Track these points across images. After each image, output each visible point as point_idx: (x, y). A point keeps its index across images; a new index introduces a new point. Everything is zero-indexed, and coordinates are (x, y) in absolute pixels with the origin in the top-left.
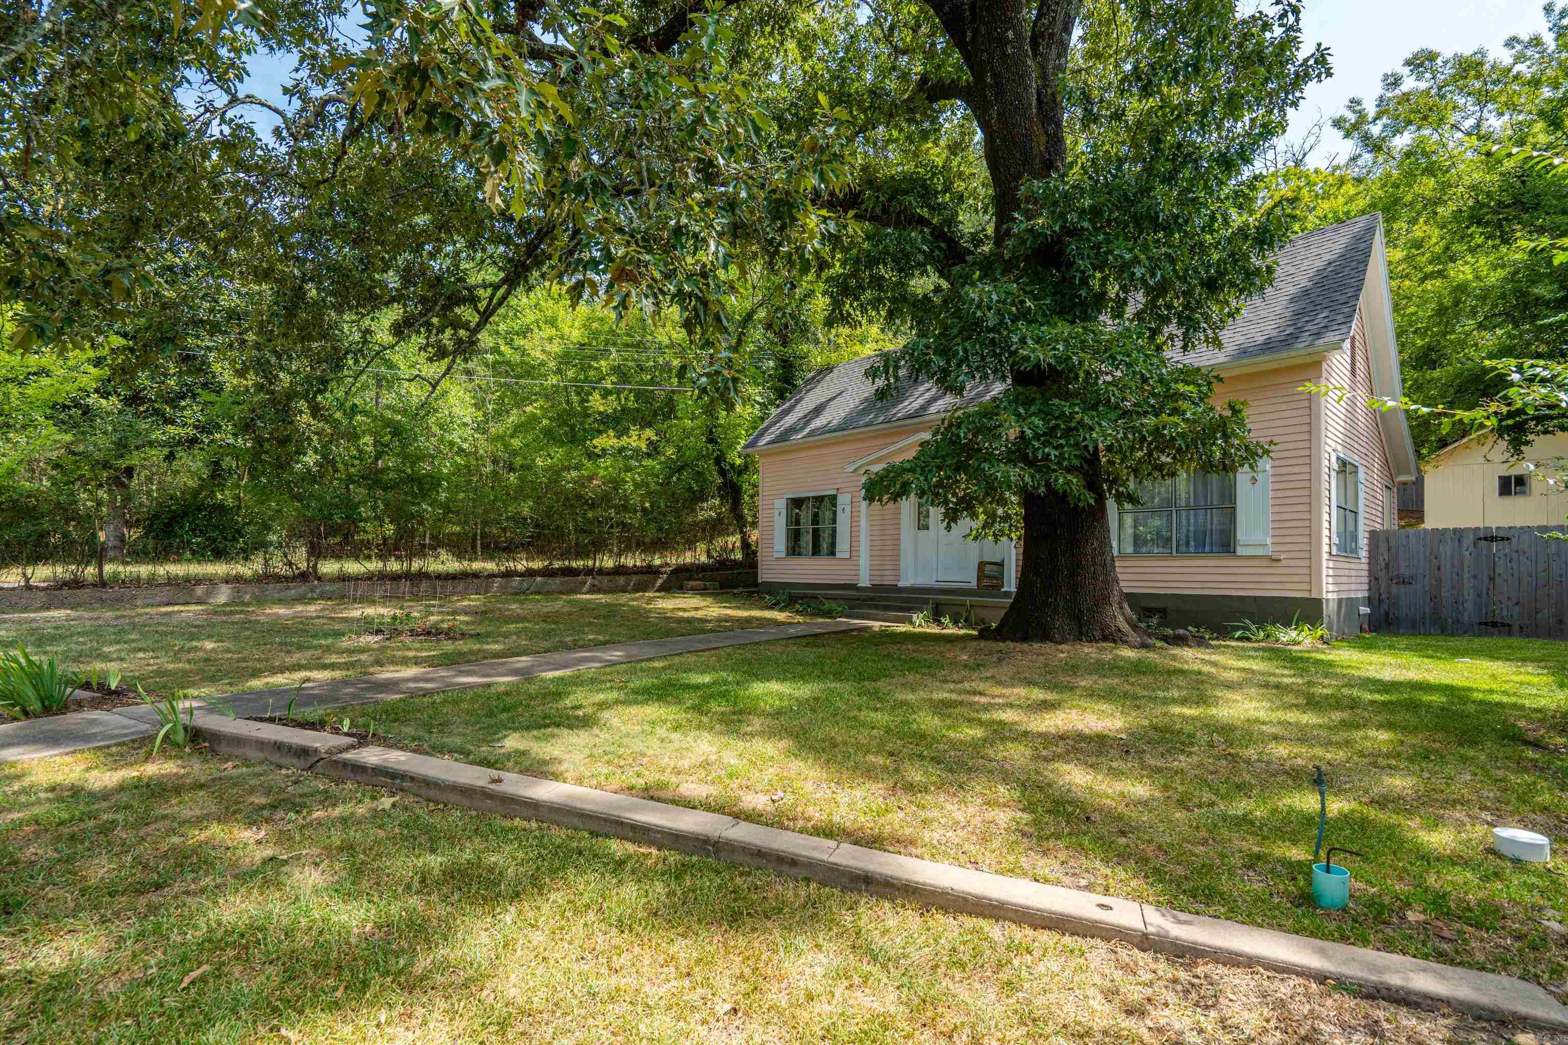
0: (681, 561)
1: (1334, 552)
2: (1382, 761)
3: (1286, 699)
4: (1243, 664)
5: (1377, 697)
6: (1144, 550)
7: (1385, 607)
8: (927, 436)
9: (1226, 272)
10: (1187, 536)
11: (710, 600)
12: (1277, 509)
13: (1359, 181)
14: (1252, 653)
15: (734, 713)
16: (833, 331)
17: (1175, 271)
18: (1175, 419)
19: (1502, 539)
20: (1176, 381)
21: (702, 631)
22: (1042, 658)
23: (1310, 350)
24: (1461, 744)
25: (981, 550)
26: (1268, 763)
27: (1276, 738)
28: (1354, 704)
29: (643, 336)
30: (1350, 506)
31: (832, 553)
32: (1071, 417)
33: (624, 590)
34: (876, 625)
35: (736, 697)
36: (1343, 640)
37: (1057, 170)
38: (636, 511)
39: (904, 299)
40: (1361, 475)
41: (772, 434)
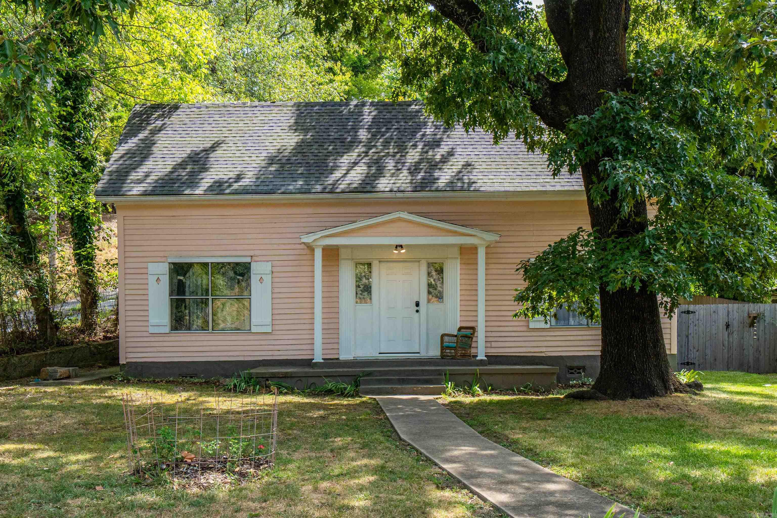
19: (692, 312)
41: (139, 182)
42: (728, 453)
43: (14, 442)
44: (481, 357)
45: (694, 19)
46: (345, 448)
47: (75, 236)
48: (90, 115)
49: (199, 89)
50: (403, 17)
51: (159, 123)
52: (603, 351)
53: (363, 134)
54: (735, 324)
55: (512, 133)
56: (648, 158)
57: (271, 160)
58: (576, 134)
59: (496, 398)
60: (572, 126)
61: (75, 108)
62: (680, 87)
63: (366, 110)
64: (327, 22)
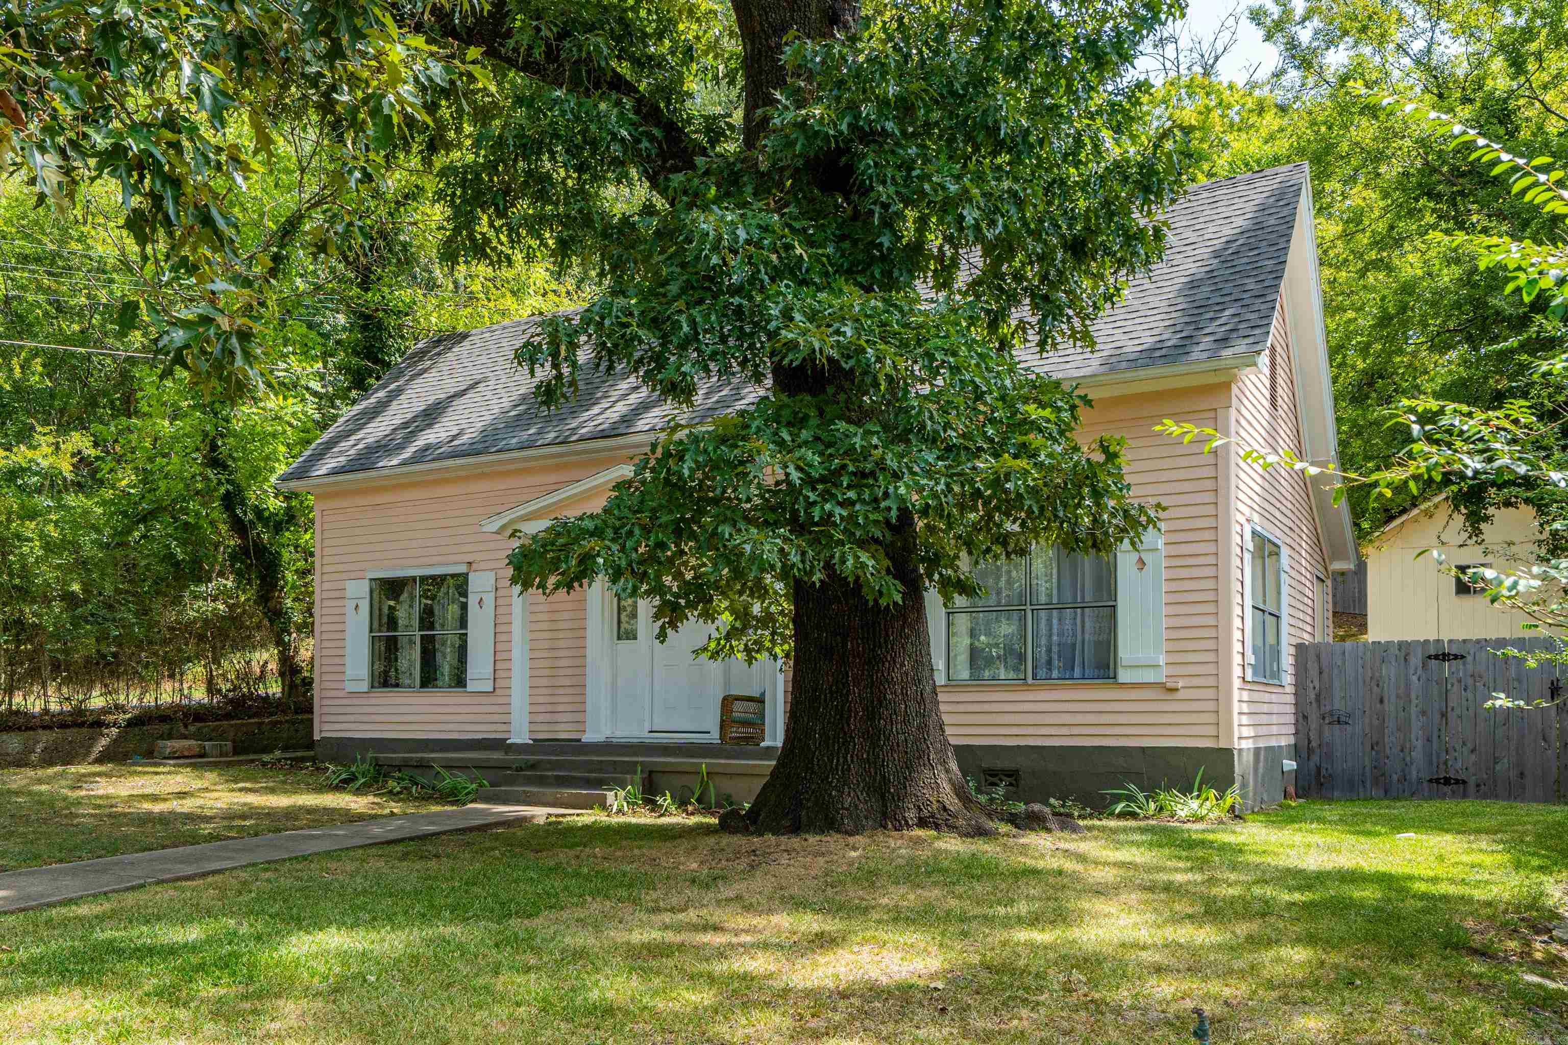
0: (149, 700)
1: (1249, 678)
2: (1295, 994)
3: (1177, 907)
4: (1124, 855)
5: (1297, 896)
6: (987, 674)
7: (1315, 759)
8: (627, 471)
9: (1097, 232)
10: (1049, 650)
11: (211, 776)
12: (1172, 610)
13: (1283, 109)
14: (1137, 837)
15: (245, 997)
16: (462, 268)
17: (1023, 219)
18: (1023, 463)
19: (1456, 657)
20: (1026, 401)
21: (194, 839)
22: (821, 860)
23: (1214, 364)
24: (1394, 960)
25: (727, 673)
26: (1145, 1011)
27: (1158, 970)
28: (1266, 910)
29: (62, 242)
30: (1270, 608)
31: (460, 681)
32: (865, 454)
33: (20, 762)
34: (540, 814)
35: (252, 966)
36: (1261, 811)
37: (846, 27)
38: (47, 601)
39: (587, 220)
40: (1285, 561)
41: (339, 454)
51: (430, 362)
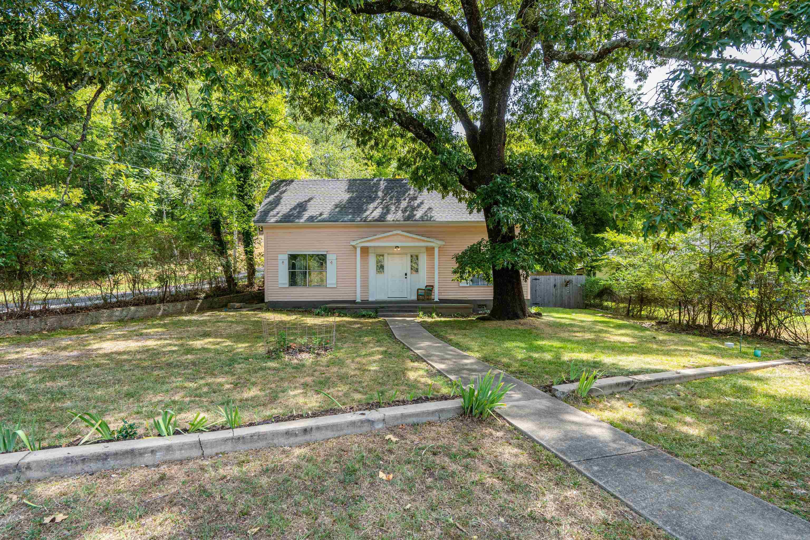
25: (410, 283)
33: (180, 312)
41: (274, 216)
42: (552, 346)
43: (213, 338)
44: (436, 299)
45: (537, 140)
46: (369, 342)
47: (244, 242)
48: (252, 185)
49: (303, 173)
50: (399, 139)
51: (284, 188)
52: (494, 297)
53: (380, 194)
54: (558, 285)
55: (451, 194)
56: (515, 206)
57: (336, 206)
58: (480, 194)
59: (443, 319)
60: (478, 190)
61: (245, 182)
62: (530, 172)
63: (382, 182)
64: (362, 141)
